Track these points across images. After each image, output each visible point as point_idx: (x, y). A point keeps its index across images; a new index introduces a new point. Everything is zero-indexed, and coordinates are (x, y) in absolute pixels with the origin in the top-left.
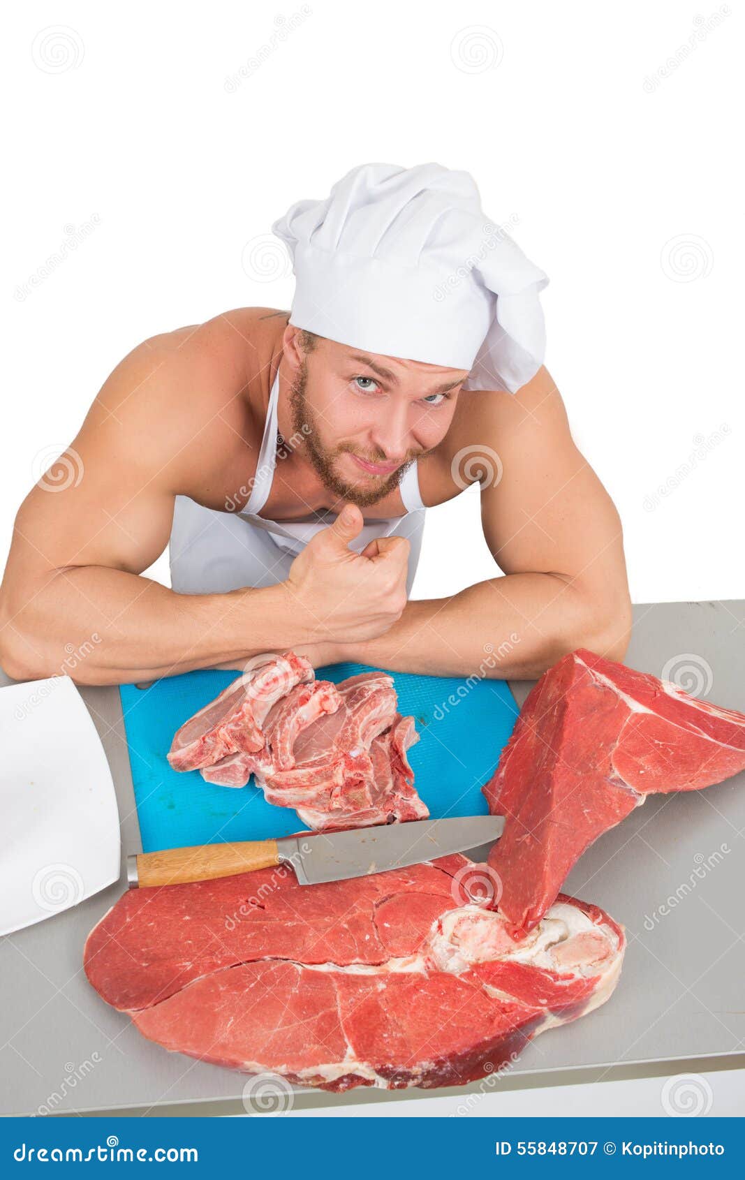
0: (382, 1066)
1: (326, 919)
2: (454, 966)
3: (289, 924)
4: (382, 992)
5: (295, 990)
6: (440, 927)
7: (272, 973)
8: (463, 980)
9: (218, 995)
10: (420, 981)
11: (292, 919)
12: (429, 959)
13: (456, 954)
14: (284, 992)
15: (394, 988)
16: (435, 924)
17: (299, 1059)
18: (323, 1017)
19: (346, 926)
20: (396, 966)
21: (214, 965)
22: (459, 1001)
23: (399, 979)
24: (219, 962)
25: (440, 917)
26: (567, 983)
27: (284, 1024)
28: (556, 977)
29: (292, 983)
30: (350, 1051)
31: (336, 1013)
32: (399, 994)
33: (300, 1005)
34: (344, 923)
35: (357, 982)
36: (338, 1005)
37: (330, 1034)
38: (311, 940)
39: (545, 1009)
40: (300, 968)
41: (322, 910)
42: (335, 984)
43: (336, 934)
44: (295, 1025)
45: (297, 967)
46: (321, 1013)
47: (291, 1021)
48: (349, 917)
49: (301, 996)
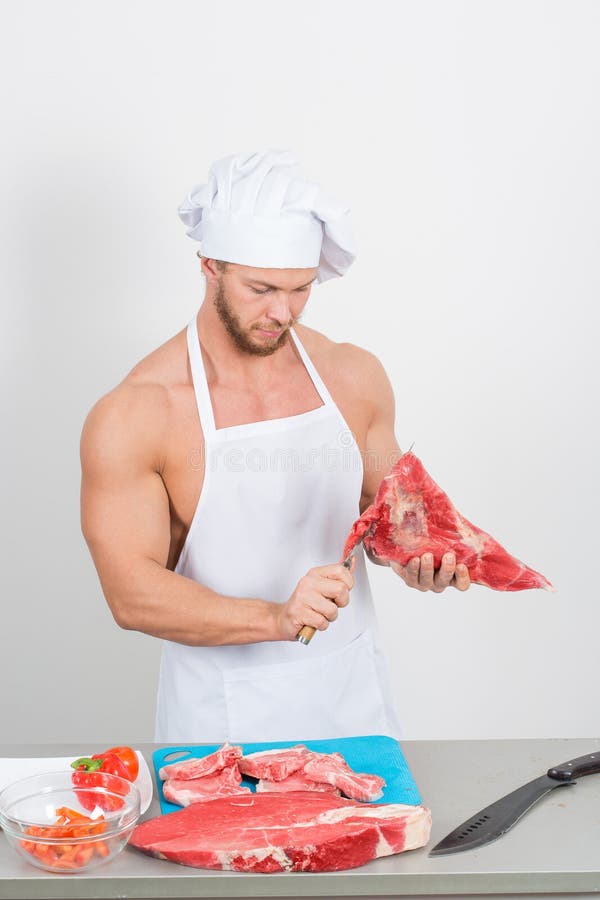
0: (287, 848)
3: (239, 820)
5: (241, 834)
6: (325, 815)
9: (201, 838)
13: (332, 820)
14: (236, 835)
15: (295, 830)
17: (244, 850)
20: (298, 825)
22: (332, 829)
23: (299, 828)
24: (200, 831)
25: (325, 812)
27: (236, 842)
30: (270, 845)
32: (299, 831)
33: (246, 838)
34: (270, 817)
35: (276, 830)
36: (266, 837)
37: (261, 843)
38: (251, 823)
39: (377, 826)
40: (245, 829)
41: (258, 815)
42: (265, 833)
43: (266, 820)
44: (242, 842)
45: (243, 829)
46: (256, 839)
47: (240, 841)
48: (273, 816)
49: (245, 836)
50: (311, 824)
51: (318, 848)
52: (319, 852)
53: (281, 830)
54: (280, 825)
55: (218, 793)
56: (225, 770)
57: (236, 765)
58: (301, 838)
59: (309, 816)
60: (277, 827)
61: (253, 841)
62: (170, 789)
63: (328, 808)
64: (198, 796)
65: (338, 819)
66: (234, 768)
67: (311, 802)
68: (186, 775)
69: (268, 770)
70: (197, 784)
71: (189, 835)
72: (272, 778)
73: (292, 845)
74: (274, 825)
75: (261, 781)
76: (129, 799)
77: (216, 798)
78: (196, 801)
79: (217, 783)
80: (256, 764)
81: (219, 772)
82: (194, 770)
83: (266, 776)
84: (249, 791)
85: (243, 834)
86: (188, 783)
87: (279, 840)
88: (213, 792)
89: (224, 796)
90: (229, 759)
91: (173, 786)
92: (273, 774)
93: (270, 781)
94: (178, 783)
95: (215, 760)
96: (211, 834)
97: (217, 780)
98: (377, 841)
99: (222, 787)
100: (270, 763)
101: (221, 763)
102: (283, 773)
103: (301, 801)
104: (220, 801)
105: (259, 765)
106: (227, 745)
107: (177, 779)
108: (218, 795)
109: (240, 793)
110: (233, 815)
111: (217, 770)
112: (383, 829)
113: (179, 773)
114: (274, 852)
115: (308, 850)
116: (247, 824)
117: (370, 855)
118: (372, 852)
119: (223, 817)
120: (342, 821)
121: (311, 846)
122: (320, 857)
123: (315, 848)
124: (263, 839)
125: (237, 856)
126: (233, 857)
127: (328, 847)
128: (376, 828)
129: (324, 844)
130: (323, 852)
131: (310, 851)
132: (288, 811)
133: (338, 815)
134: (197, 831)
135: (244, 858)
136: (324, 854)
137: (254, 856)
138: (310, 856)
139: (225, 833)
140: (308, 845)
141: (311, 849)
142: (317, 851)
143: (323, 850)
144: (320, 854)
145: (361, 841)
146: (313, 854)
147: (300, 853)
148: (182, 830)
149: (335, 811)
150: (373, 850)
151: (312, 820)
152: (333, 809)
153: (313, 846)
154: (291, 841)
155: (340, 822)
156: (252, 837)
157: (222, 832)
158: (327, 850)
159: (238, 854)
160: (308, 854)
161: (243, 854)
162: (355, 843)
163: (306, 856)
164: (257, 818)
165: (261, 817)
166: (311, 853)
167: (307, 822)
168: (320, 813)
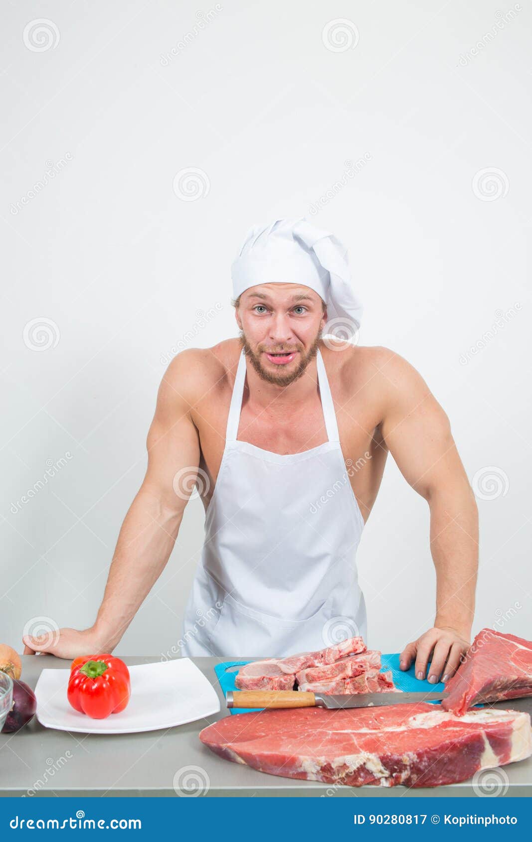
0: (384, 755)
2: (425, 727)
3: (323, 722)
4: (382, 737)
5: (327, 738)
6: (414, 719)
7: (314, 734)
8: (431, 729)
9: (282, 740)
10: (403, 732)
12: (409, 727)
13: (425, 724)
14: (322, 738)
15: (387, 735)
16: (411, 719)
17: (332, 755)
19: (357, 720)
20: (388, 729)
21: (278, 734)
22: (429, 734)
23: (391, 732)
24: (281, 732)
25: (414, 716)
26: (495, 724)
27: (322, 746)
28: (488, 723)
30: (363, 751)
32: (392, 736)
33: (332, 741)
34: (355, 719)
35: (365, 734)
36: (355, 741)
37: (351, 749)
38: (336, 724)
40: (331, 732)
42: (352, 735)
43: (351, 722)
44: (329, 747)
45: (328, 731)
46: (345, 743)
47: (327, 746)
48: (358, 718)
49: (332, 739)
50: (403, 728)
51: (420, 756)
52: (421, 761)
53: (370, 734)
54: (368, 728)
58: (396, 744)
59: (397, 720)
60: (365, 731)
61: (342, 745)
63: (415, 712)
65: (431, 724)
71: (270, 737)
73: (388, 751)
74: (360, 728)
87: (371, 745)
96: (295, 737)
98: (482, 749)
110: (316, 716)
112: (490, 736)
114: (369, 759)
115: (408, 759)
116: (332, 726)
117: (475, 766)
118: (477, 763)
119: (305, 718)
120: (439, 725)
121: (411, 753)
122: (422, 767)
123: (416, 756)
124: (353, 744)
125: (325, 764)
126: (320, 765)
127: (430, 756)
128: (481, 733)
129: (426, 752)
130: (425, 762)
131: (410, 759)
132: (374, 714)
133: (430, 719)
134: (279, 732)
135: (334, 766)
136: (427, 764)
137: (345, 764)
138: (410, 766)
139: (309, 736)
140: (407, 751)
141: (412, 758)
142: (418, 761)
143: (425, 759)
144: (422, 764)
145: (466, 749)
146: (413, 764)
147: (398, 762)
148: (263, 731)
149: (425, 715)
150: (478, 761)
151: (403, 724)
152: (421, 713)
153: (414, 754)
154: (385, 747)
155: (436, 727)
156: (340, 741)
157: (306, 735)
158: (429, 759)
159: (326, 761)
160: (408, 763)
161: (333, 762)
162: (460, 751)
163: (405, 766)
164: (342, 720)
165: (346, 719)
166: (411, 762)
167: (398, 726)
168: (409, 716)
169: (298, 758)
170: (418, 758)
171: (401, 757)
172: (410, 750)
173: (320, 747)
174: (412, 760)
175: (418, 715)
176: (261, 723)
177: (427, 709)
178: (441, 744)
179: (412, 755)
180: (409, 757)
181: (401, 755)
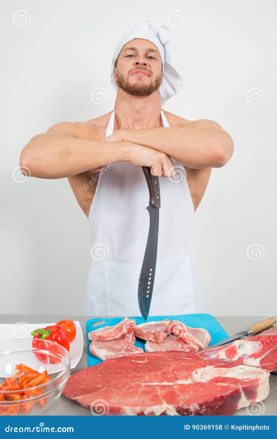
1: (152, 373)
2: (203, 381)
3: (139, 375)
4: (176, 388)
5: (141, 389)
6: (196, 373)
7: (133, 386)
8: (207, 383)
9: (112, 392)
10: (190, 385)
11: (140, 374)
12: (193, 380)
13: (203, 378)
14: (138, 390)
15: (180, 387)
16: (194, 372)
17: (144, 405)
18: (153, 395)
19: (160, 374)
20: (180, 382)
21: (110, 386)
22: (206, 388)
23: (182, 385)
24: (112, 385)
25: (196, 371)
26: (248, 381)
27: (138, 397)
28: (243, 380)
29: (142, 388)
30: (165, 403)
31: (159, 394)
32: (184, 388)
33: (144, 393)
34: (159, 373)
35: (165, 386)
37: (156, 400)
38: (147, 378)
39: (240, 387)
40: (143, 384)
41: (151, 371)
42: (157, 387)
43: (156, 376)
44: (143, 397)
45: (142, 384)
46: (152, 394)
47: (141, 397)
48: (161, 372)
49: (144, 391)
50: (189, 382)
51: (201, 405)
52: (201, 409)
53: (169, 386)
54: (168, 381)
55: (123, 352)
56: (126, 335)
57: (133, 332)
59: (185, 374)
60: (165, 383)
61: (150, 396)
62: (94, 348)
63: (197, 367)
64: (111, 354)
65: (207, 378)
66: (132, 334)
67: (184, 360)
68: (104, 338)
69: (152, 336)
70: (110, 344)
71: (105, 388)
72: (155, 341)
74: (162, 381)
75: (147, 342)
76: (65, 360)
77: (122, 356)
78: (109, 358)
79: (121, 345)
80: (145, 331)
81: (123, 337)
82: (109, 335)
83: (151, 339)
84: (142, 351)
85: (142, 389)
86: (105, 343)
87: (170, 397)
88: (119, 351)
89: (127, 354)
90: (129, 329)
91: (96, 346)
92: (155, 338)
93: (153, 342)
94: (99, 343)
95: (120, 329)
96: (120, 388)
97: (122, 342)
98: (239, 397)
99: (125, 347)
100: (153, 332)
101: (125, 331)
102: (161, 338)
103: (178, 360)
104: (124, 358)
105: (147, 332)
106: (126, 319)
107: (98, 340)
108: (123, 353)
109: (137, 352)
110: (134, 370)
111: (122, 335)
112: (244, 389)
113: (100, 337)
114: (168, 408)
115: (193, 408)
116: (144, 379)
117: (234, 408)
118: (236, 405)
119: (127, 371)
120: (212, 380)
121: (195, 404)
122: (202, 413)
123: (198, 406)
124: (158, 395)
125: (140, 411)
126: (137, 412)
127: (207, 405)
128: (239, 388)
129: (205, 403)
130: (204, 409)
131: (194, 408)
132: (171, 368)
133: (206, 374)
134: (110, 384)
135: (146, 413)
136: (205, 410)
137: (153, 412)
138: (194, 412)
139: (130, 388)
140: (193, 403)
141: (195, 407)
142: (200, 409)
143: (204, 407)
144: (202, 410)
145: (230, 399)
146: (197, 411)
147: (187, 410)
148: (100, 383)
149: (203, 369)
150: (237, 404)
151: (189, 378)
152: (200, 367)
153: (197, 405)
154: (178, 398)
155: (210, 381)
156: (149, 393)
157: (128, 387)
158: (207, 407)
159: (141, 410)
160: (193, 411)
161: (145, 410)
162: (226, 401)
163: (191, 412)
164: (150, 374)
165: (153, 373)
166: (195, 410)
167: (186, 379)
168: (193, 371)
169: (122, 408)
170: (199, 407)
171: (188, 407)
172: (194, 402)
173: (136, 398)
174: (196, 409)
175: (198, 369)
176: (99, 375)
177: (203, 364)
178: (214, 397)
179: (196, 405)
180: (194, 407)
181: (189, 406)
